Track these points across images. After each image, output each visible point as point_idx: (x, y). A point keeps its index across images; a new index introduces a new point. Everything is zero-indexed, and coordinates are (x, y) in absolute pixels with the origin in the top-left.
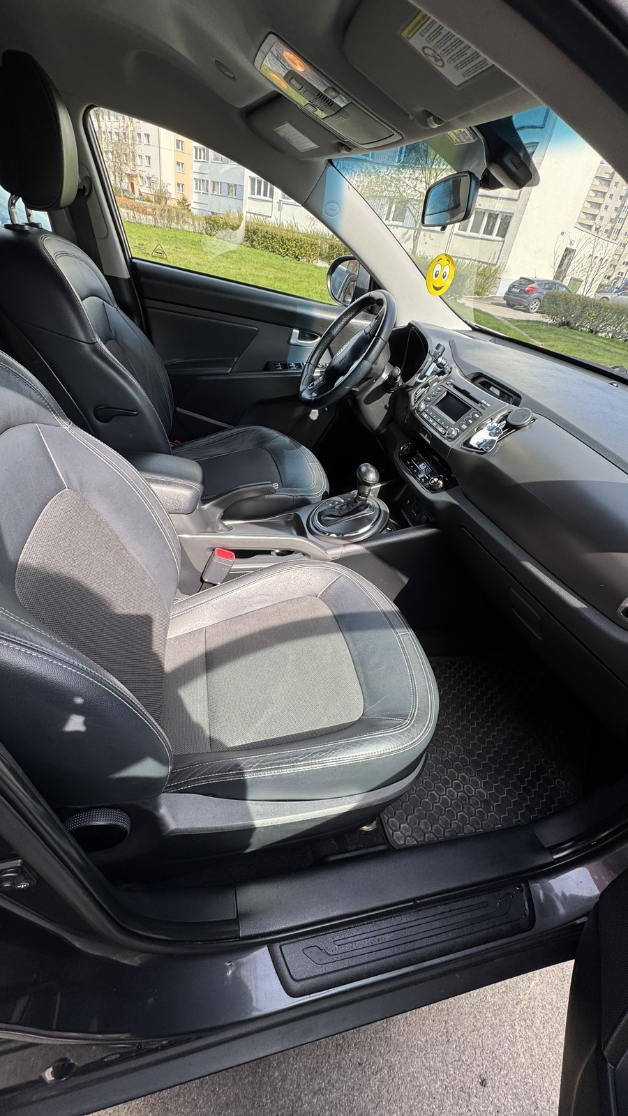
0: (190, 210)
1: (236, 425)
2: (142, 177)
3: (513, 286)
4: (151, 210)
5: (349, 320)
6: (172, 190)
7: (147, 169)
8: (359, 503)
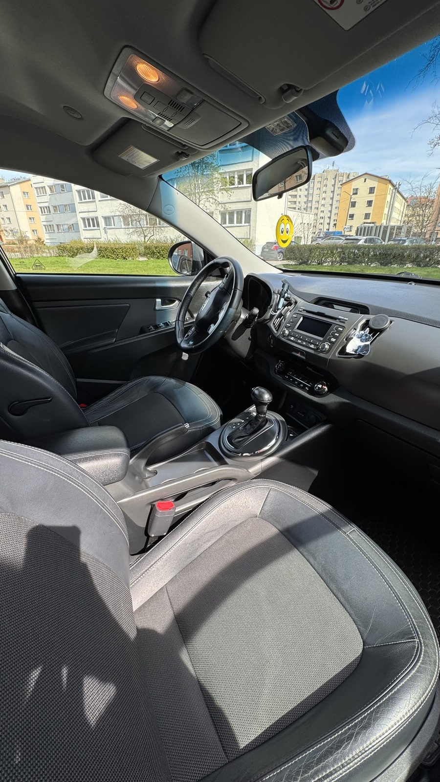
0: (45, 244)
1: (128, 379)
2: (6, 231)
3: (263, 248)
4: (17, 249)
5: (201, 283)
6: (30, 235)
7: (9, 225)
8: (260, 420)
